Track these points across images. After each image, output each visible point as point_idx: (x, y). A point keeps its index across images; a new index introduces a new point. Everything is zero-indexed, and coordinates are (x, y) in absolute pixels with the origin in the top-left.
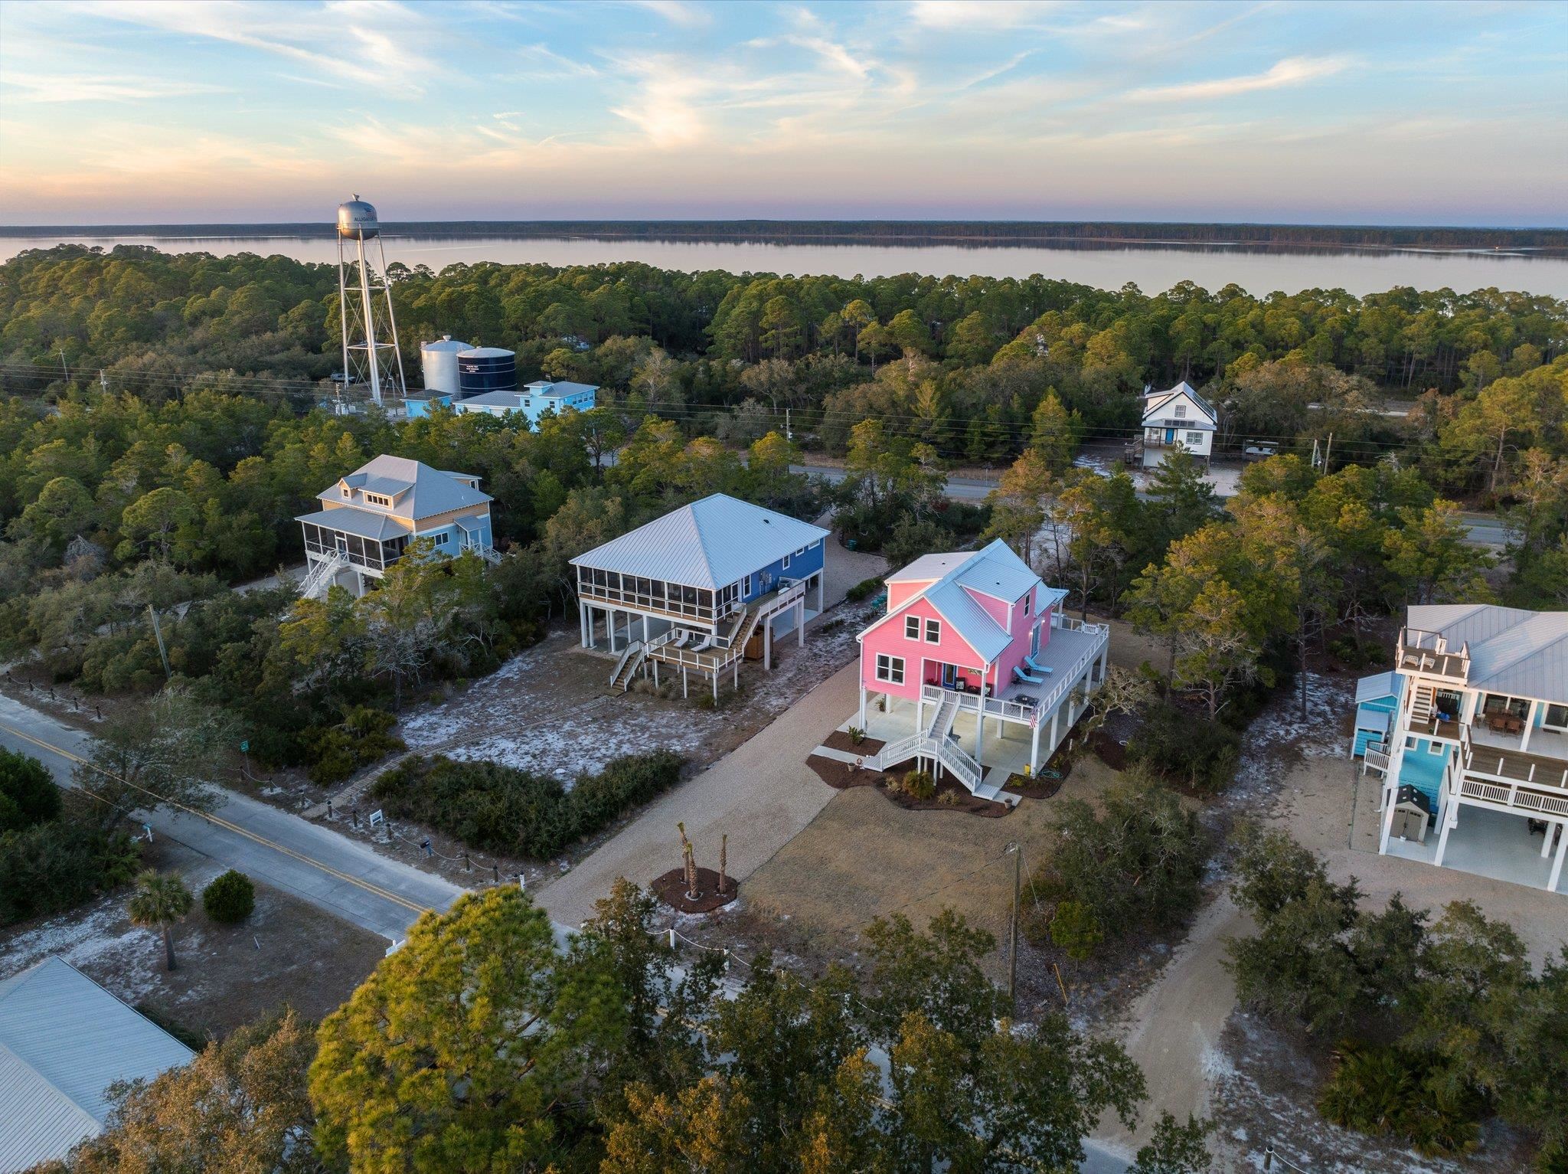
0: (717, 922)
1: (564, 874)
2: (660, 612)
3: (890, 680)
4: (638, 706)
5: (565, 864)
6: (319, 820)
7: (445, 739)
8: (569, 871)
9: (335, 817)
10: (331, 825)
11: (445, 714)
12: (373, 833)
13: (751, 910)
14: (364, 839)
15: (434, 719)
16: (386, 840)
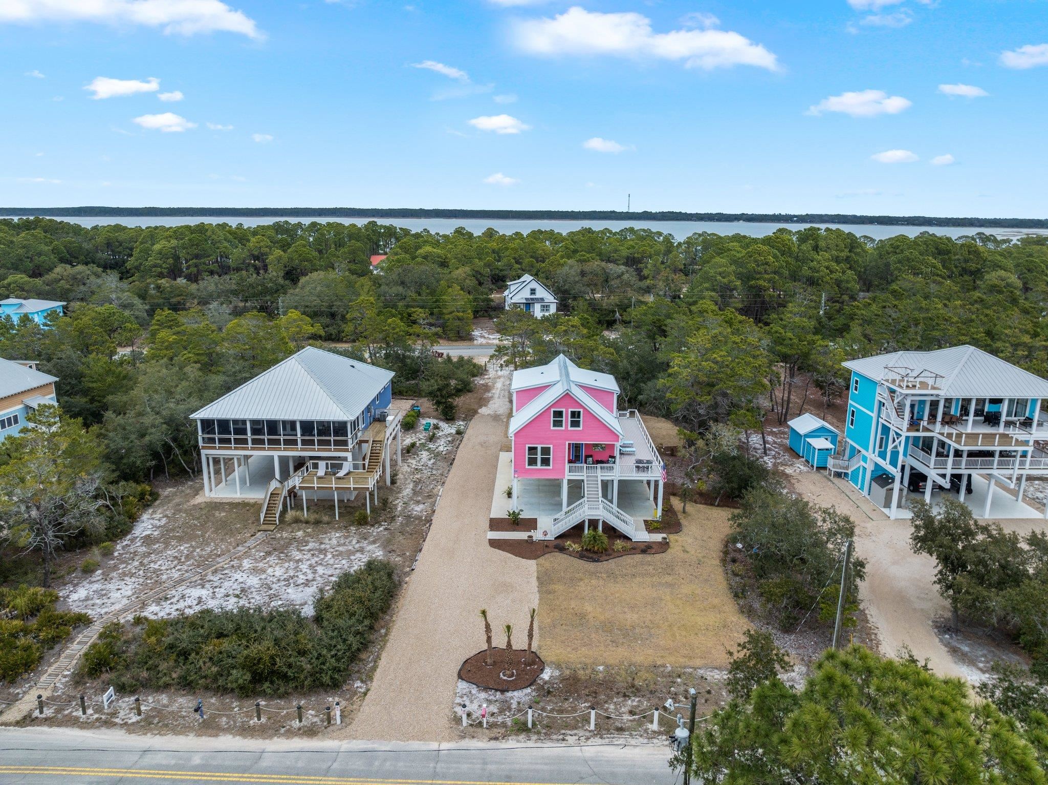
0: (546, 692)
1: (365, 694)
2: (292, 450)
3: (539, 466)
4: (300, 534)
5: (358, 684)
6: (27, 721)
7: (125, 601)
8: (368, 690)
9: (48, 712)
10: (49, 722)
11: (106, 578)
12: (114, 714)
13: (568, 672)
14: (108, 724)
15: (96, 586)
16: (135, 719)
